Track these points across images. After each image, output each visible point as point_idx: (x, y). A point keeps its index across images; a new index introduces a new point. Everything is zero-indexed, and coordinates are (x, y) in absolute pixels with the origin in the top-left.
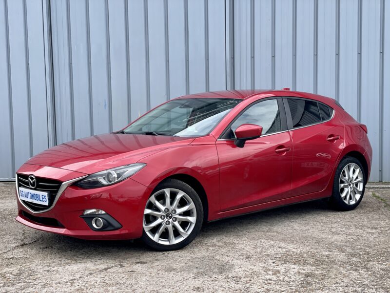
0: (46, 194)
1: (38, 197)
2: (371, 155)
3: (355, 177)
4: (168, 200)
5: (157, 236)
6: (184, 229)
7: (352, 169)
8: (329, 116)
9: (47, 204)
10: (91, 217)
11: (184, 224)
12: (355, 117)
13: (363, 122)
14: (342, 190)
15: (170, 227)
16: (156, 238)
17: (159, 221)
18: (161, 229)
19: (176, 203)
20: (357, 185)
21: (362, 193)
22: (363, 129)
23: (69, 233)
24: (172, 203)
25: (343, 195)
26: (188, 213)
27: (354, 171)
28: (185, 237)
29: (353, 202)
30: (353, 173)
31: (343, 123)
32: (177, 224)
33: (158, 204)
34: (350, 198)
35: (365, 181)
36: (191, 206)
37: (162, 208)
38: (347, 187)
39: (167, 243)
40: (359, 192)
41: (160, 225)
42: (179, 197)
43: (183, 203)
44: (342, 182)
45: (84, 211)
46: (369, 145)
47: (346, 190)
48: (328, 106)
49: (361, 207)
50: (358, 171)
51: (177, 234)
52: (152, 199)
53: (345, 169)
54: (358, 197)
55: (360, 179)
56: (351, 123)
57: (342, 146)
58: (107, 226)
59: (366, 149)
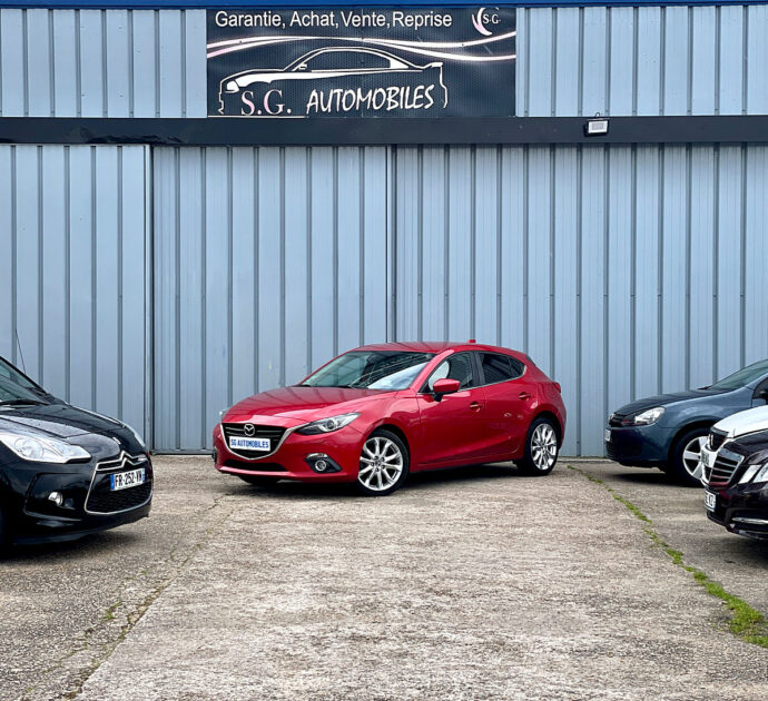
0: (268, 440)
1: (256, 444)
2: (565, 417)
3: (547, 440)
4: (377, 448)
5: (368, 481)
6: (391, 476)
7: (544, 431)
8: (520, 373)
9: (269, 449)
10: (314, 460)
11: (391, 472)
12: (547, 374)
13: (557, 381)
14: (534, 453)
15: (379, 474)
16: (366, 484)
17: (369, 468)
18: (371, 476)
19: (384, 451)
20: (549, 449)
21: (555, 458)
22: (556, 387)
23: (293, 475)
24: (381, 452)
25: (535, 458)
26: (394, 462)
27: (547, 434)
28: (393, 484)
29: (545, 467)
30: (545, 435)
31: (535, 380)
32: (385, 471)
33: (369, 452)
34: (543, 463)
35: (559, 445)
36: (398, 454)
37: (373, 455)
38: (539, 449)
39: (376, 489)
40: (552, 457)
41: (370, 472)
42: (387, 445)
43: (390, 452)
44: (535, 444)
45: (307, 454)
46: (562, 405)
47: (538, 453)
48: (519, 362)
49: (553, 474)
50: (550, 433)
51: (385, 481)
52: (365, 447)
53: (537, 430)
54: (551, 461)
55: (553, 442)
56: (543, 380)
57: (534, 405)
58: (330, 467)
59: (559, 409)
